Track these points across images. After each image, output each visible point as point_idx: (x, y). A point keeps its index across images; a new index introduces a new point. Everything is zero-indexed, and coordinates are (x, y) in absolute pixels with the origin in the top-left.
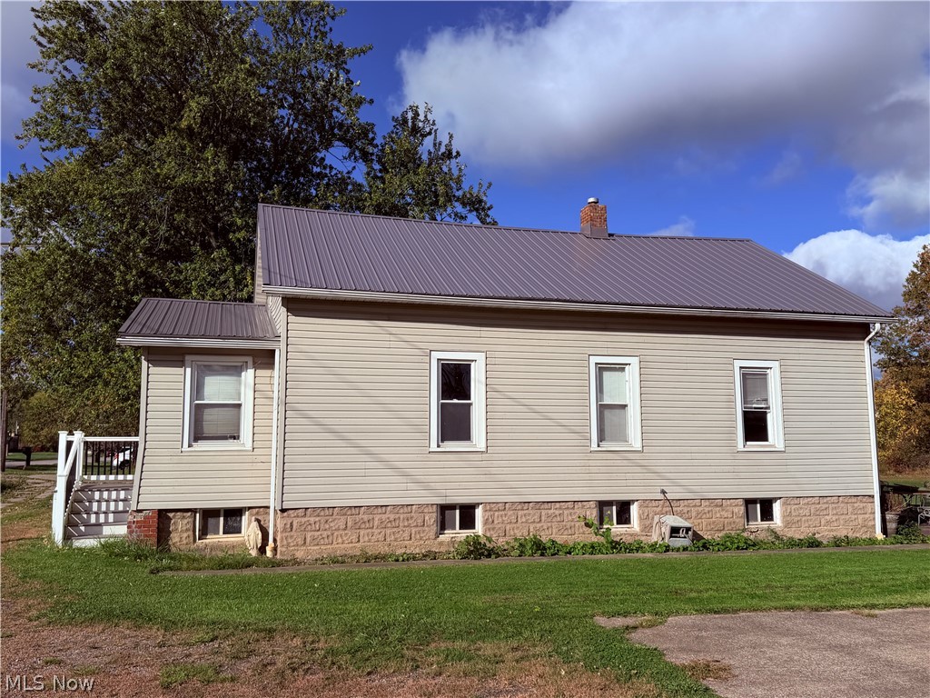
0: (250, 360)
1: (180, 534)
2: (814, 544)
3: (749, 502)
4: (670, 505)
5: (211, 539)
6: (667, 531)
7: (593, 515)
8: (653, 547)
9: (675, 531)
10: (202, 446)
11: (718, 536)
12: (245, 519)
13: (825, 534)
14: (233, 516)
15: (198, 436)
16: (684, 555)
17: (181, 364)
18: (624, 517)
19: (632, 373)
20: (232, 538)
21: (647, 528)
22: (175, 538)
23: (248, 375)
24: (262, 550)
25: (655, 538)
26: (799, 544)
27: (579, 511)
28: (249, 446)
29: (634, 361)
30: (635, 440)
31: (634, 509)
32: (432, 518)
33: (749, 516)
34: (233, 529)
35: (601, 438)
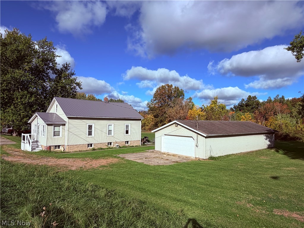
0: (61, 125)
1: (52, 149)
2: (133, 146)
3: (126, 142)
4: (116, 142)
5: (56, 149)
6: (116, 146)
7: (107, 144)
8: (115, 148)
9: (117, 146)
10: (55, 137)
11: (122, 146)
12: (61, 147)
13: (134, 145)
14: (59, 146)
15: (54, 136)
16: (118, 149)
17: (52, 126)
18: (111, 144)
19: (113, 126)
20: (59, 149)
21: (114, 146)
22: (51, 150)
23: (61, 127)
24: (64, 151)
25: (114, 147)
26: (131, 147)
27: (105, 144)
28: (61, 137)
29: (113, 124)
30: (113, 135)
31: (112, 143)
32: (87, 146)
33: (126, 143)
34: (59, 148)
35: (109, 134)
